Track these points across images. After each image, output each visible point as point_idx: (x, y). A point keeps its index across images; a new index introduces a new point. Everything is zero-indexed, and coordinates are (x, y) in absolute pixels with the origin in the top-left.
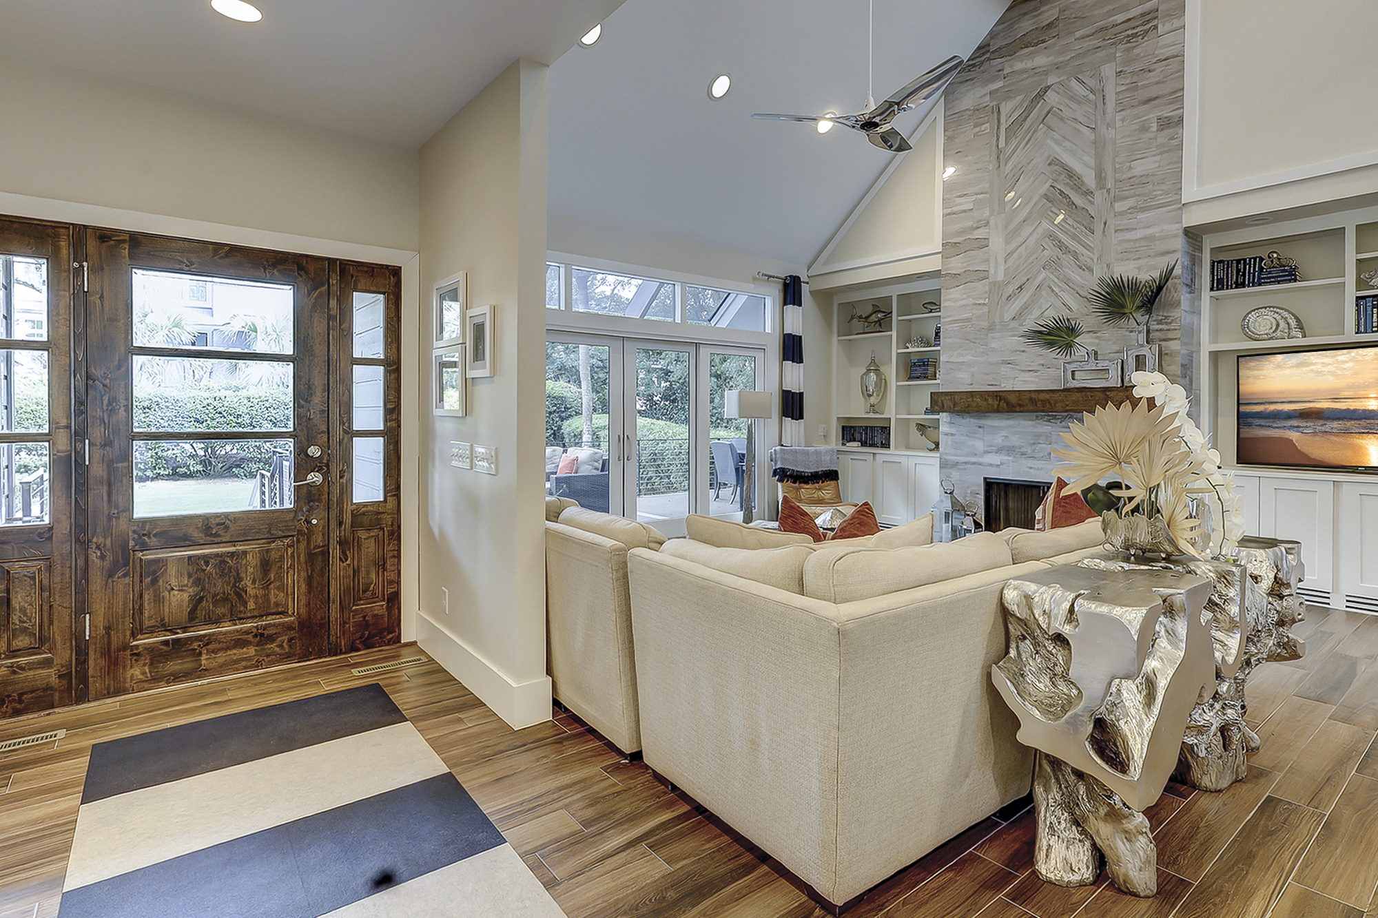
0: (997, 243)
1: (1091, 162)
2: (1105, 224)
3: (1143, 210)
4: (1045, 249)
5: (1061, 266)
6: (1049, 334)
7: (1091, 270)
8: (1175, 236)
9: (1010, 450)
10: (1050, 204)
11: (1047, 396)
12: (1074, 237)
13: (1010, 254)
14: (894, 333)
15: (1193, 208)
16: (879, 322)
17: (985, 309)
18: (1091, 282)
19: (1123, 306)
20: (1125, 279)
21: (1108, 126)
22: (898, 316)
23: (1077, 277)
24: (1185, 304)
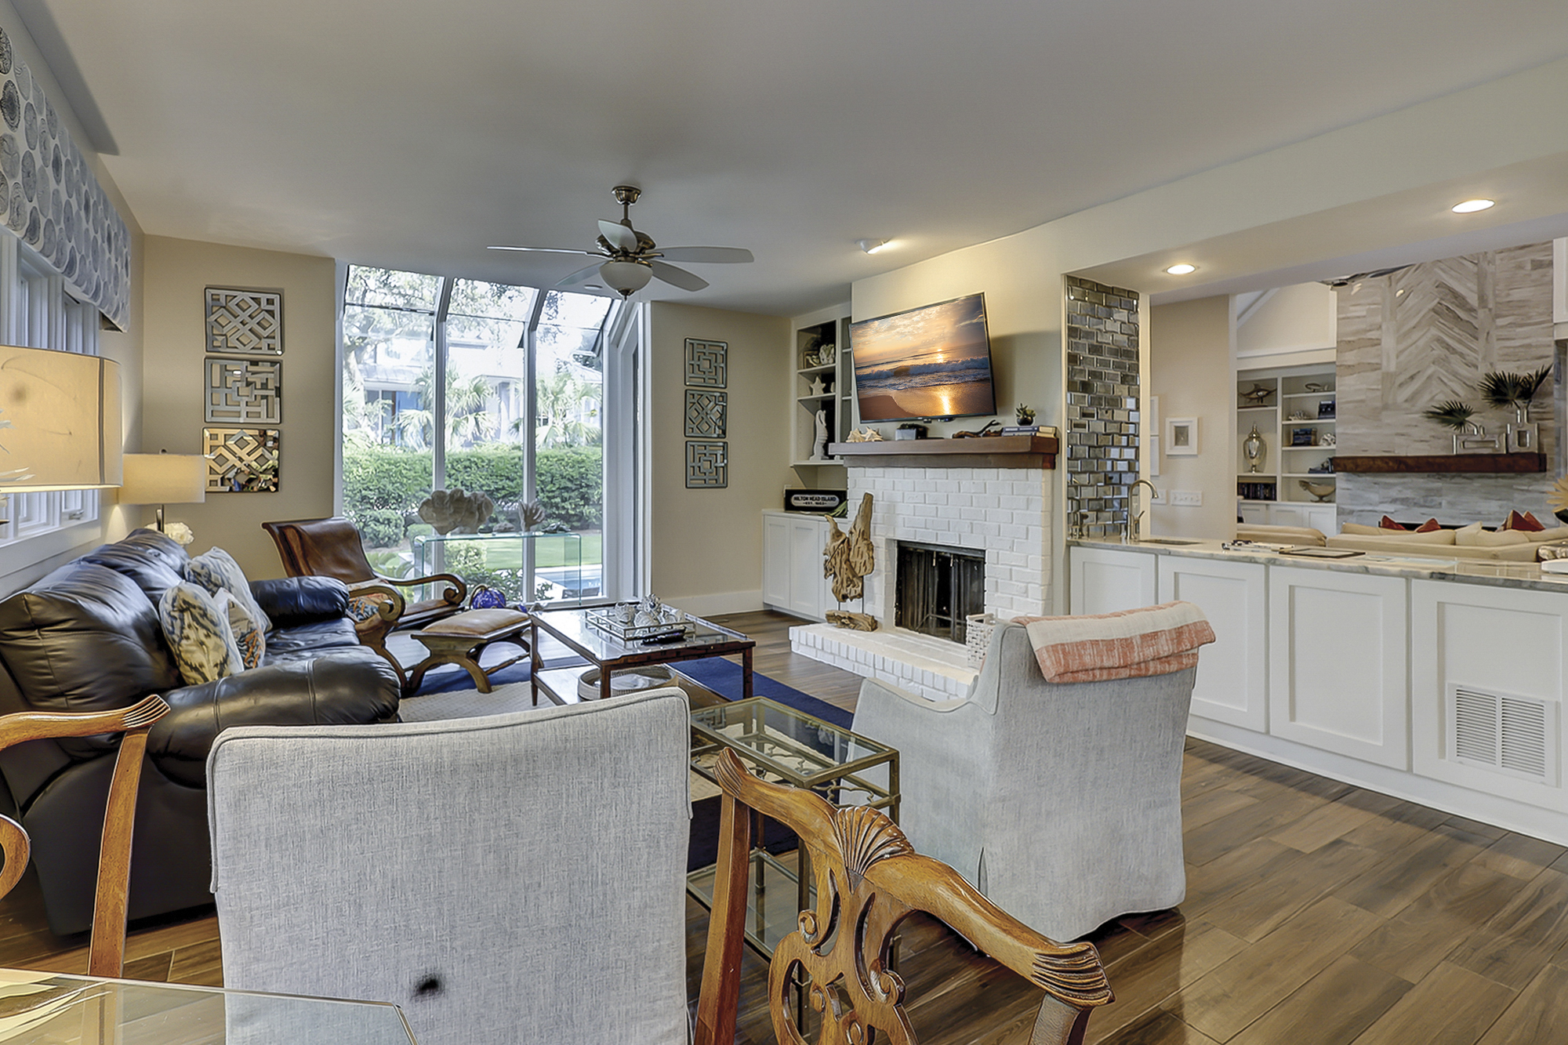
0: (1389, 342)
1: (1475, 288)
2: (1488, 333)
3: (1521, 326)
4: (1433, 349)
5: (1449, 363)
6: (1443, 414)
7: (1476, 367)
8: (1549, 346)
9: (1404, 501)
10: (1437, 316)
11: (1443, 461)
12: (1460, 342)
13: (1402, 352)
14: (1279, 409)
15: (1561, 326)
16: (1261, 398)
17: (1379, 393)
18: (1479, 375)
19: (1506, 395)
20: (1507, 375)
21: (1489, 262)
22: (1283, 394)
23: (1464, 371)
24: (1556, 394)
